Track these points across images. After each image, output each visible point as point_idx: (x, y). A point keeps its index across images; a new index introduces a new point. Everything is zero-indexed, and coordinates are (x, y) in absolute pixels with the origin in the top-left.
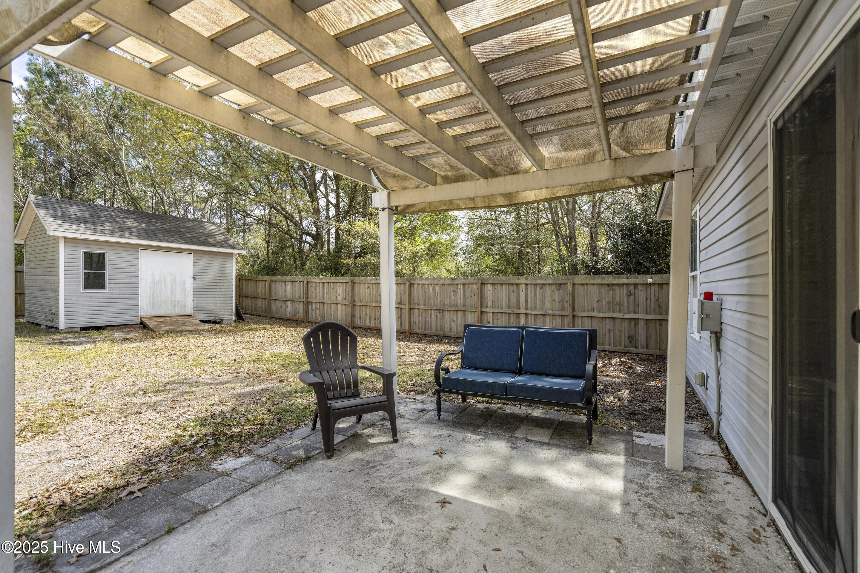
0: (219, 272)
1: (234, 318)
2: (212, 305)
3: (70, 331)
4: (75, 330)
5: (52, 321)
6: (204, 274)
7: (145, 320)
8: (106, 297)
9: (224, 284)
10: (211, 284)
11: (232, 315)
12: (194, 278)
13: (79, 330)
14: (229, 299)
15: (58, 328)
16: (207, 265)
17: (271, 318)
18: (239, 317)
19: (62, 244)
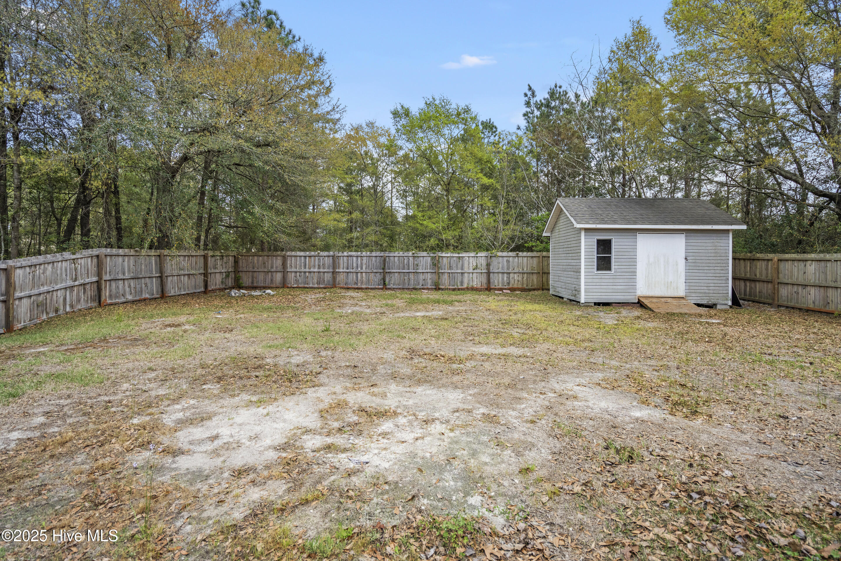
0: (713, 251)
1: (730, 303)
2: (705, 288)
3: (587, 305)
4: (591, 304)
5: (575, 296)
6: (697, 254)
7: (642, 299)
8: (612, 277)
9: (719, 265)
10: (704, 265)
11: (727, 300)
12: (686, 258)
13: (593, 305)
14: (724, 282)
15: (579, 302)
16: (700, 244)
17: (779, 306)
18: (735, 302)
19: (583, 233)
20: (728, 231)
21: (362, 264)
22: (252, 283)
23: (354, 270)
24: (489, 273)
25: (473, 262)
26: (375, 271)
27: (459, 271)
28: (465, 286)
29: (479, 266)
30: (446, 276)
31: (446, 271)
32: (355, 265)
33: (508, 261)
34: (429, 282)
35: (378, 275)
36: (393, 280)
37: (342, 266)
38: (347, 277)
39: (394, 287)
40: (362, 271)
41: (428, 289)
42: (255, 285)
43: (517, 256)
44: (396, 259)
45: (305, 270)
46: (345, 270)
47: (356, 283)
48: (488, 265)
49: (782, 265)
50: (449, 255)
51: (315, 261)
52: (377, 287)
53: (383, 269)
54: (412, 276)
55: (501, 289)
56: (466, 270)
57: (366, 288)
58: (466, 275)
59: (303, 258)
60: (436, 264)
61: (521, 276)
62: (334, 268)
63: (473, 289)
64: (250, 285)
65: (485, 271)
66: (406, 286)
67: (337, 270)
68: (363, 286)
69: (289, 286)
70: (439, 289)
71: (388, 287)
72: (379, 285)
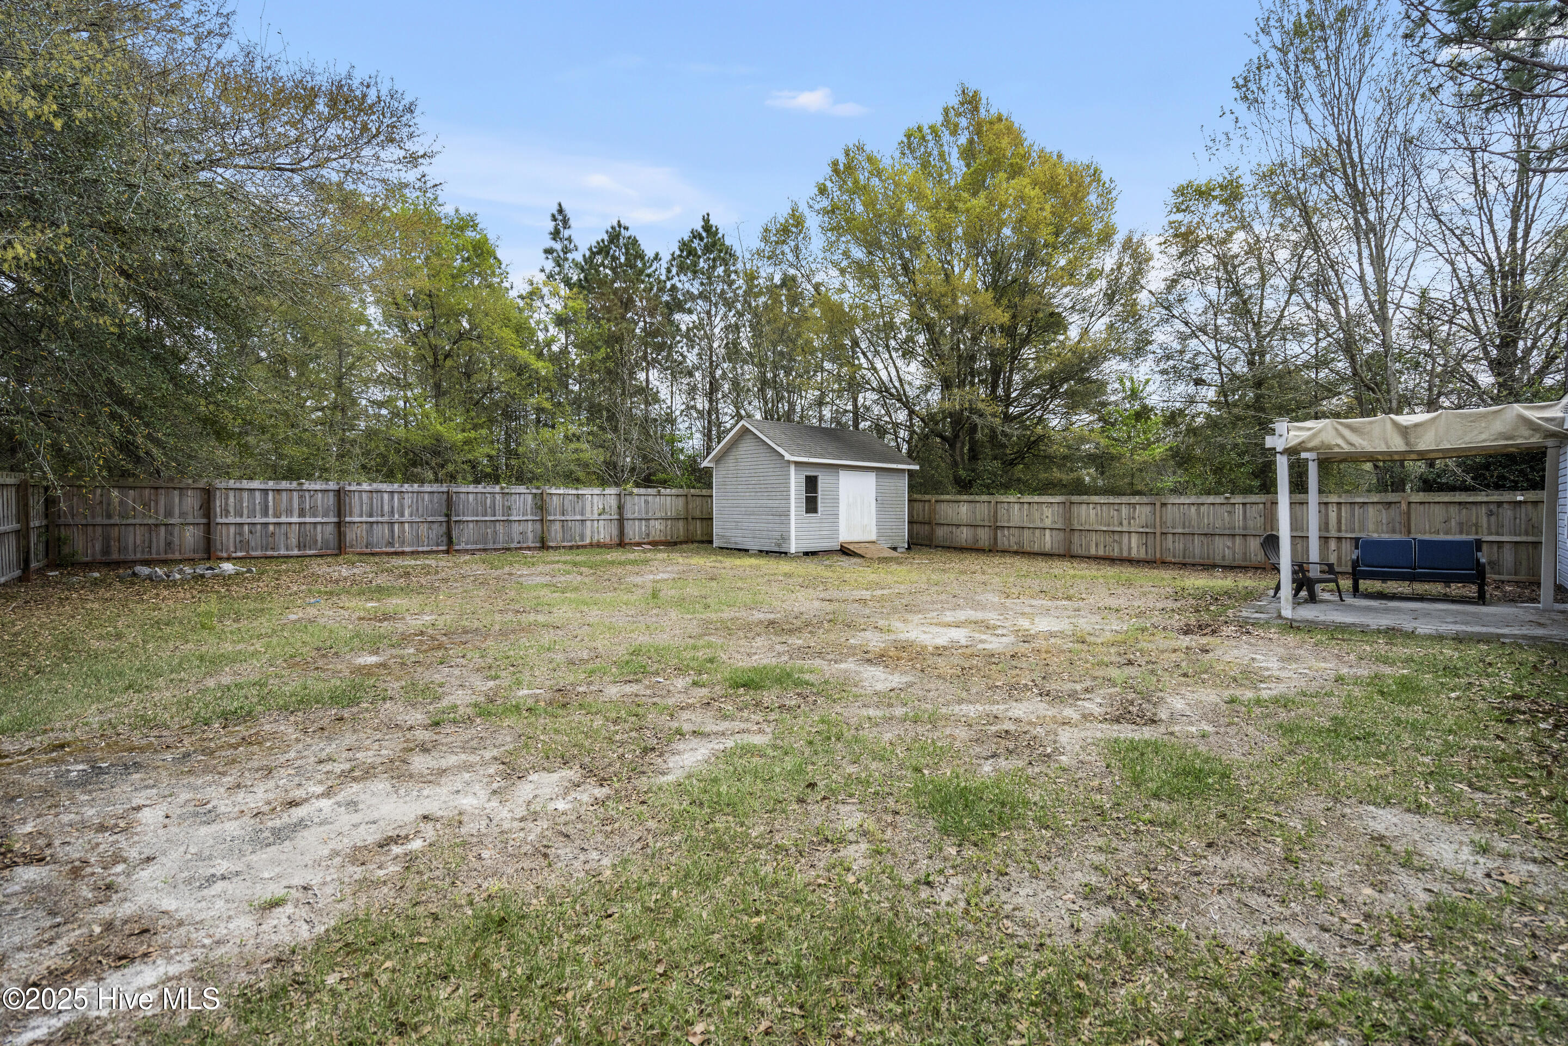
0: (895, 492)
1: (906, 546)
2: (890, 532)
3: (797, 556)
5: (779, 546)
6: (884, 495)
7: (846, 546)
8: (819, 521)
9: (899, 506)
10: (888, 505)
11: (903, 542)
12: (876, 499)
13: (802, 555)
14: (902, 525)
15: (788, 553)
16: (885, 484)
17: (936, 546)
19: (793, 468)
20: (903, 470)
21: (402, 506)
22: (106, 550)
23: (385, 519)
24: (621, 521)
25: (598, 503)
26: (430, 519)
27: (578, 517)
28: (588, 541)
29: (607, 509)
30: (558, 526)
31: (558, 517)
32: (386, 508)
33: (646, 502)
34: (530, 535)
35: (435, 526)
36: (465, 536)
37: (356, 510)
38: (370, 532)
39: (469, 547)
40: (403, 519)
41: (529, 548)
42: (115, 556)
43: (659, 494)
44: (471, 497)
45: (264, 520)
46: (364, 519)
47: (391, 544)
48: (620, 508)
49: (938, 506)
50: (561, 491)
51: (291, 500)
52: (435, 548)
53: (447, 515)
54: (500, 528)
55: (639, 544)
56: (588, 515)
57: (412, 553)
58: (588, 523)
59: (257, 494)
60: (541, 506)
61: (663, 522)
62: (339, 515)
63: (599, 545)
64: (99, 557)
65: (616, 517)
66: (491, 546)
67: (348, 519)
68: (407, 549)
69: (225, 555)
70: (548, 548)
71: (457, 548)
72: (438, 545)
